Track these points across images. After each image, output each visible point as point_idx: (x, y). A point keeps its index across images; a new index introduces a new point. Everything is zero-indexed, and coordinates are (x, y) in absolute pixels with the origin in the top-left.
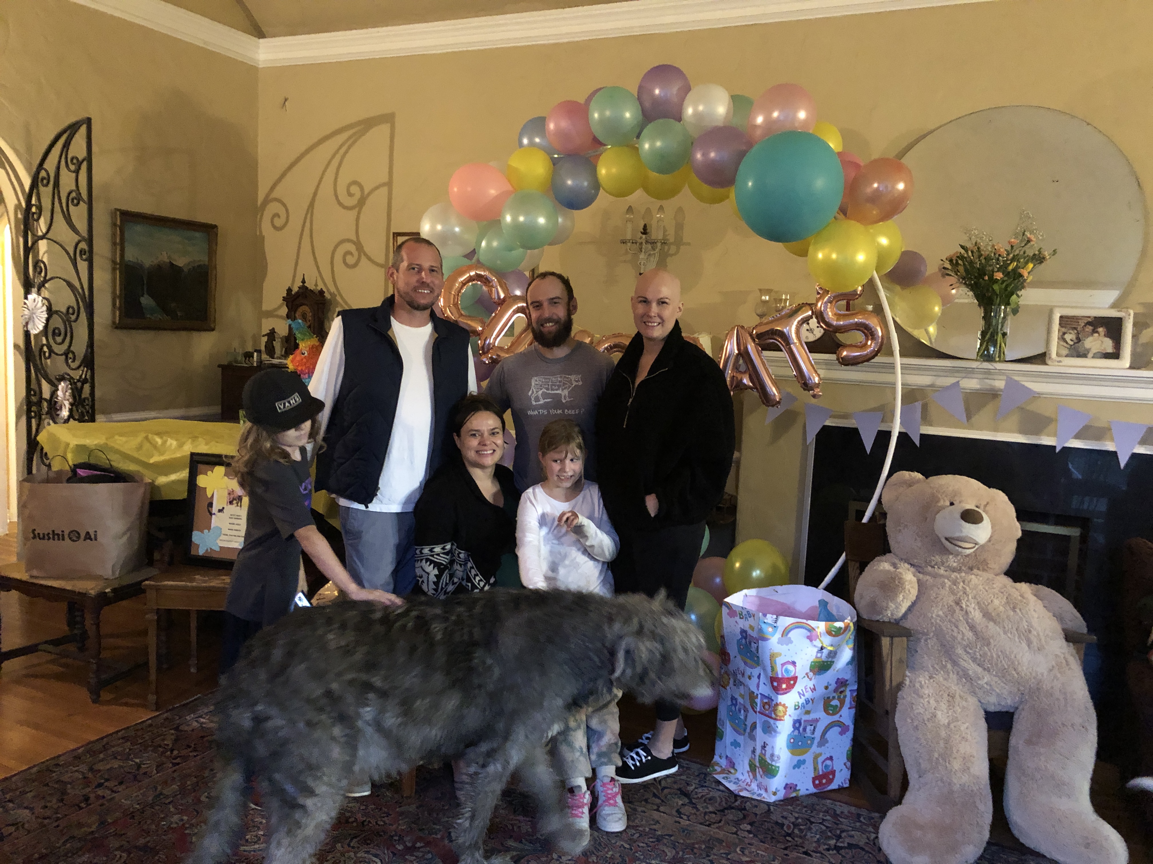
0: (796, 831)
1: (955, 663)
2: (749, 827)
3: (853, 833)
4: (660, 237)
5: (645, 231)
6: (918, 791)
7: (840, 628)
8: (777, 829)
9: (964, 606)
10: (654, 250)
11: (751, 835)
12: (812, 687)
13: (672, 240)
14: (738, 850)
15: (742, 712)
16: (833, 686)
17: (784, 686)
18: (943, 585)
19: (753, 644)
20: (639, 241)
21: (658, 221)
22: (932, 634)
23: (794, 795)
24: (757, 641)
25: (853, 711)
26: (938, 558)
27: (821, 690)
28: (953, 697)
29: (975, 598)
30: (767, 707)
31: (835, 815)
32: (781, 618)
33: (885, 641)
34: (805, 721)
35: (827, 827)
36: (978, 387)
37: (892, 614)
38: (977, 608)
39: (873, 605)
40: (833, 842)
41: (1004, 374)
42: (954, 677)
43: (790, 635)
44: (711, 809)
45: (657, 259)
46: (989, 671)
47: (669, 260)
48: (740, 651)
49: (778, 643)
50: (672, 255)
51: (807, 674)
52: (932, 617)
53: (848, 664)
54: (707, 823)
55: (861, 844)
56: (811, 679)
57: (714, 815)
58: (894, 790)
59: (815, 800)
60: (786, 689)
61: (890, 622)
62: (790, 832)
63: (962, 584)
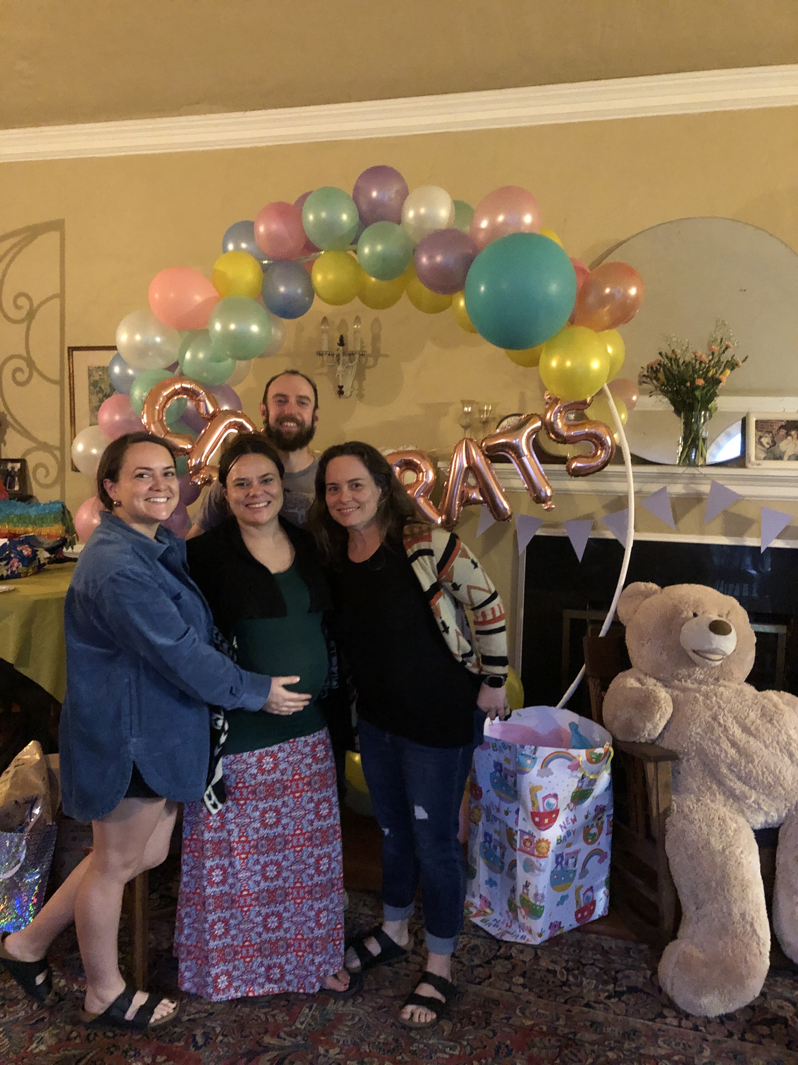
0: (571, 979)
1: (721, 783)
2: (521, 980)
3: (627, 972)
4: (358, 348)
5: (342, 342)
6: (697, 923)
7: (600, 754)
8: (550, 977)
9: (721, 721)
10: (351, 362)
11: (527, 990)
12: (573, 818)
13: (369, 350)
14: (518, 1011)
15: (498, 848)
16: (593, 813)
17: (546, 821)
18: (696, 699)
19: (509, 778)
20: (336, 353)
21: (355, 332)
22: (693, 754)
23: (558, 933)
24: (514, 775)
25: (610, 837)
26: (684, 672)
27: (581, 820)
28: (724, 821)
29: (730, 712)
30: (528, 844)
31: (605, 952)
32: (540, 749)
33: (650, 767)
34: (566, 854)
35: (601, 969)
36: (683, 491)
37: (649, 735)
38: (734, 722)
39: (629, 727)
40: (611, 987)
41: (709, 479)
42: (720, 797)
43: (550, 766)
44: (477, 961)
45: (354, 370)
46: (755, 789)
47: (367, 371)
48: (494, 785)
49: (538, 775)
50: (369, 367)
51: (568, 805)
52: (691, 735)
53: (607, 789)
54: (478, 980)
55: (640, 985)
56: (571, 810)
57: (481, 969)
58: (668, 922)
59: (578, 935)
60: (548, 823)
61: (646, 743)
62: (564, 979)
63: (715, 698)
